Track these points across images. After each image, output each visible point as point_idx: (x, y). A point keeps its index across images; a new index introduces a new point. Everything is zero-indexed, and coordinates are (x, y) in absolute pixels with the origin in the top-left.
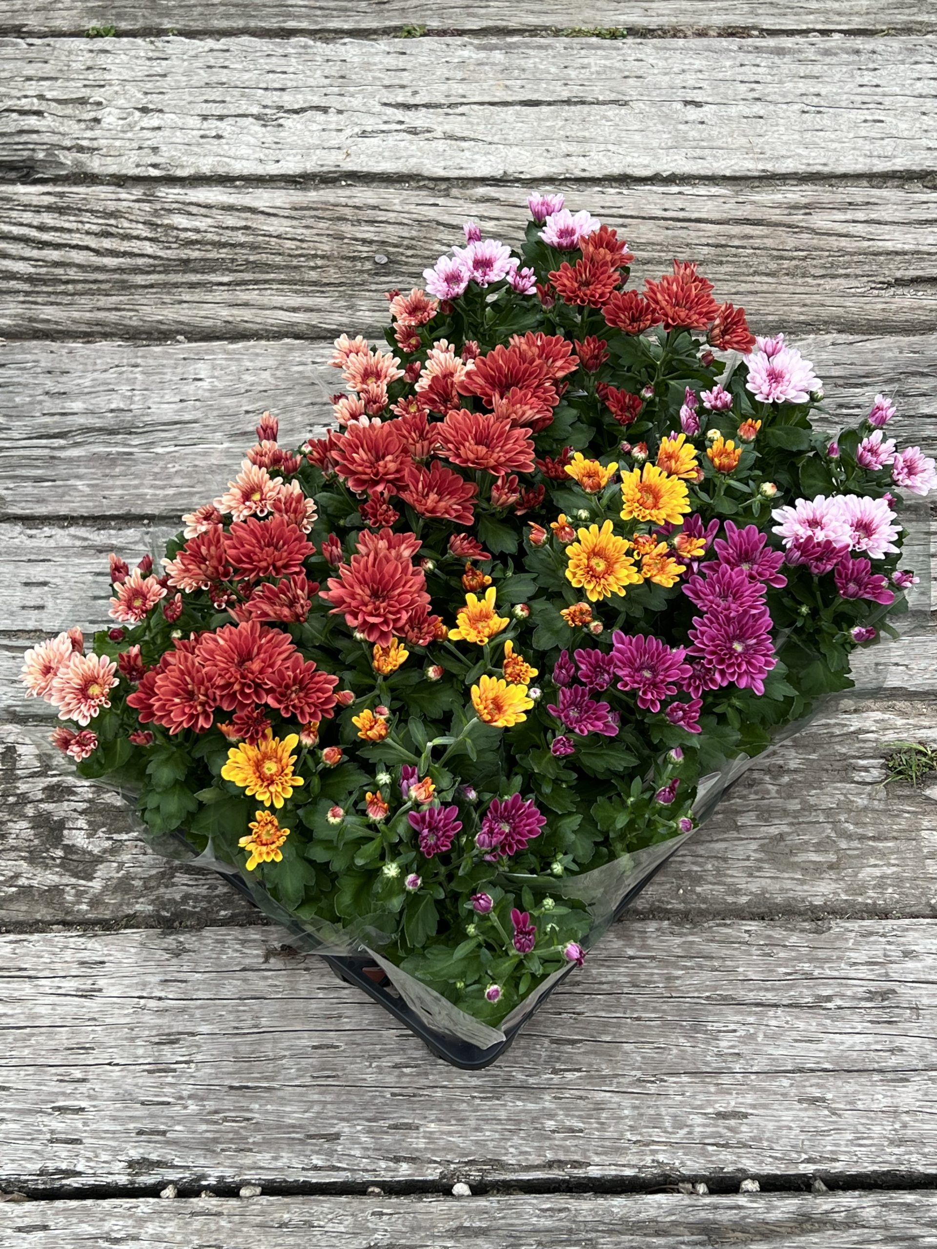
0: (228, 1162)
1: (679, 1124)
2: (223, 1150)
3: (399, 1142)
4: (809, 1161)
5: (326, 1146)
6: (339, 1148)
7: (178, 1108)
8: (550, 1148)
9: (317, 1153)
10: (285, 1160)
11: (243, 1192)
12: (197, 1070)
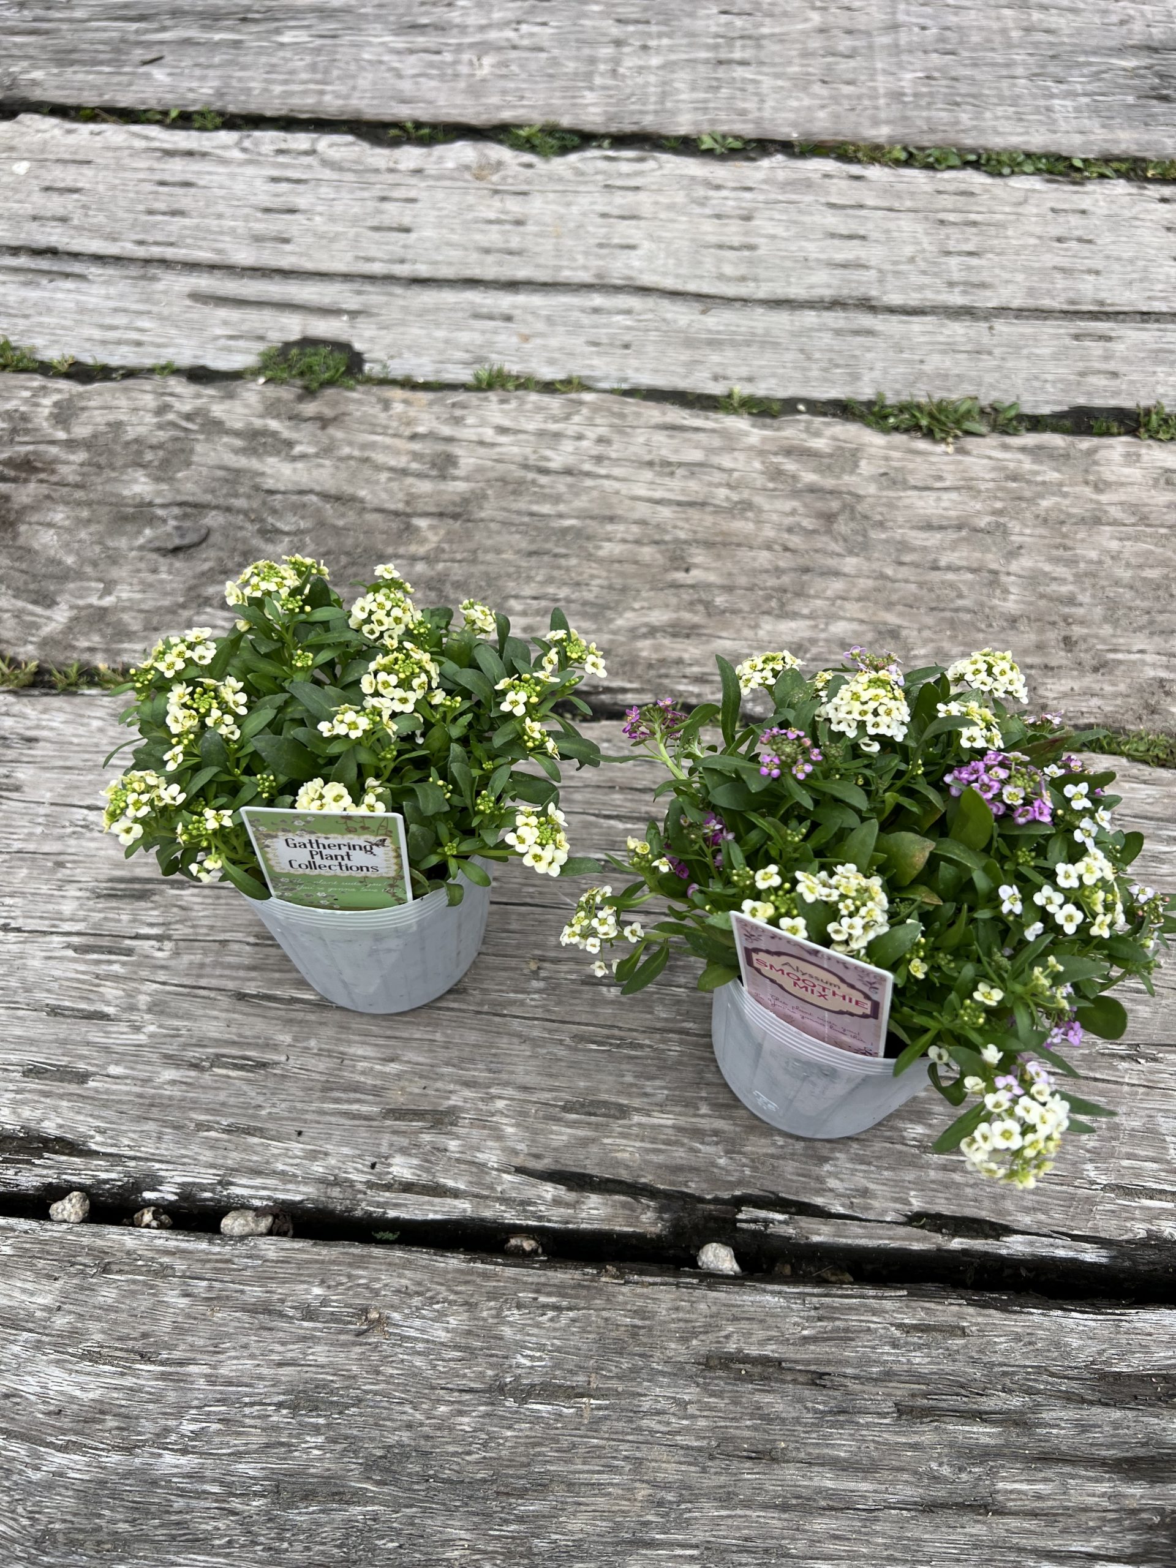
0: (207, 1156)
2: (200, 1126)
3: (584, 1143)
5: (426, 1138)
6: (453, 1145)
7: (123, 1027)
8: (920, 1185)
9: (404, 1151)
10: (332, 1161)
11: (231, 1224)
12: (176, 954)
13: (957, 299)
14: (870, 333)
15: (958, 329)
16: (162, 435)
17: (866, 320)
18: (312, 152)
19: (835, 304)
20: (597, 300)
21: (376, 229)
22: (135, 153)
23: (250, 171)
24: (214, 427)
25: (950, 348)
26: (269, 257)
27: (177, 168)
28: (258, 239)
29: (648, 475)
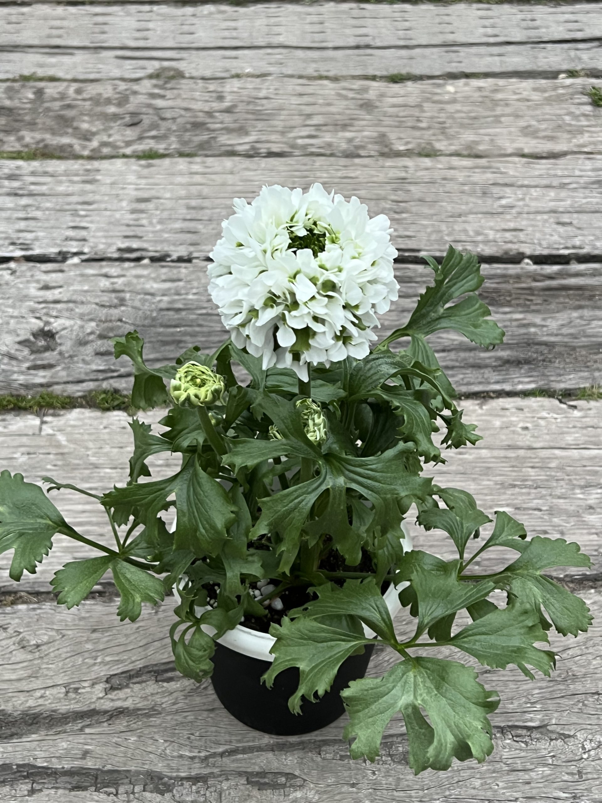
0: (184, 250)
1: (478, 233)
4: (567, 248)
7: (150, 227)
11: (194, 261)
13: (402, 43)
14: (371, 55)
15: (404, 52)
16: (117, 96)
17: (369, 51)
18: (151, 11)
19: (358, 47)
20: (269, 51)
21: (181, 34)
22: (83, 15)
23: (128, 18)
24: (135, 93)
25: (401, 58)
26: (141, 44)
27: (100, 19)
28: (137, 39)
29: (295, 98)
